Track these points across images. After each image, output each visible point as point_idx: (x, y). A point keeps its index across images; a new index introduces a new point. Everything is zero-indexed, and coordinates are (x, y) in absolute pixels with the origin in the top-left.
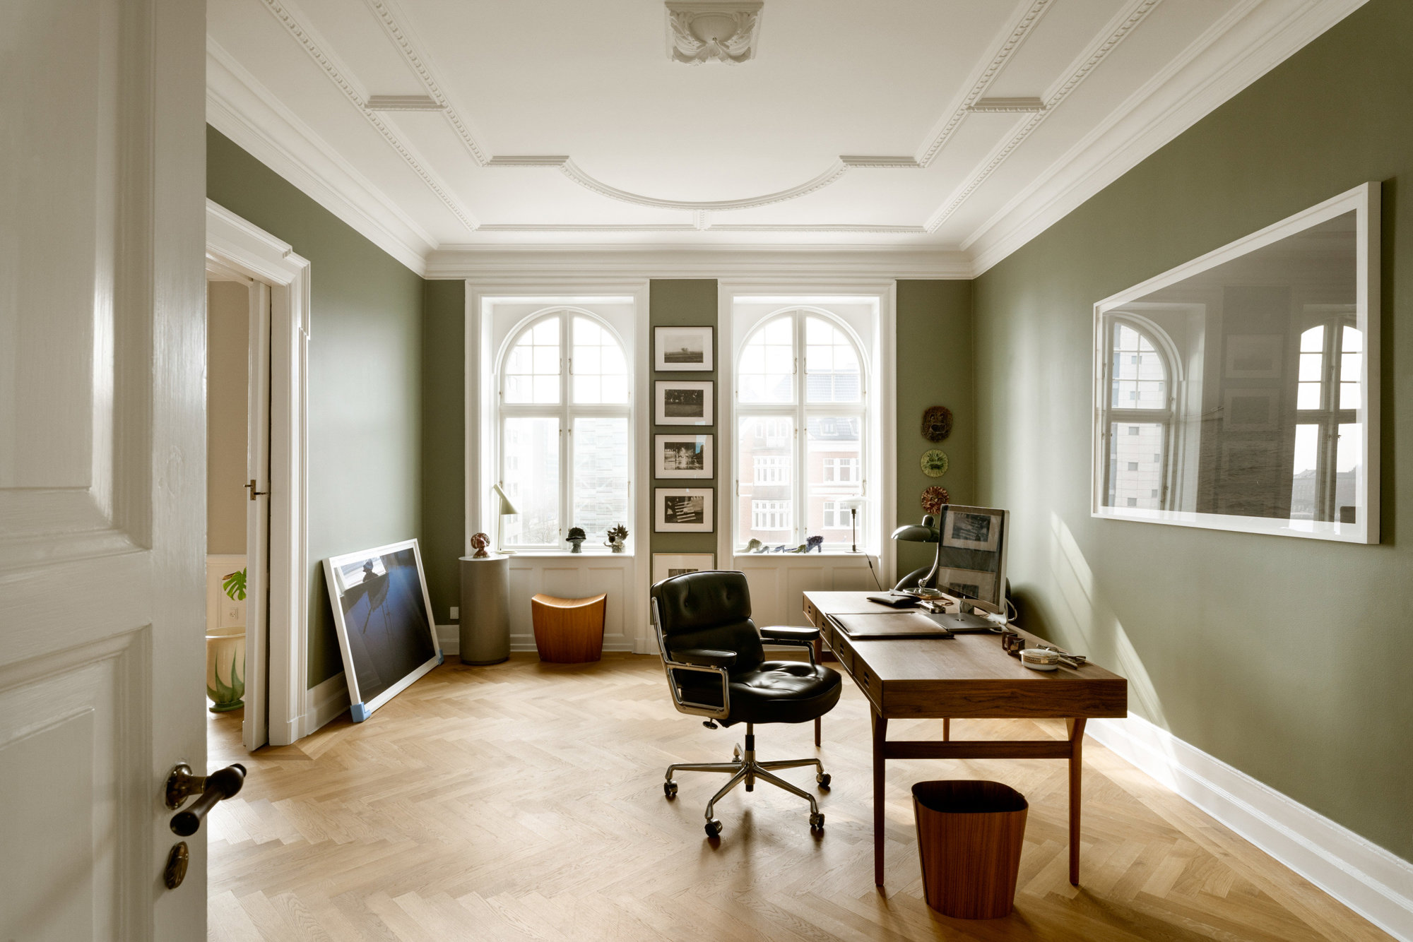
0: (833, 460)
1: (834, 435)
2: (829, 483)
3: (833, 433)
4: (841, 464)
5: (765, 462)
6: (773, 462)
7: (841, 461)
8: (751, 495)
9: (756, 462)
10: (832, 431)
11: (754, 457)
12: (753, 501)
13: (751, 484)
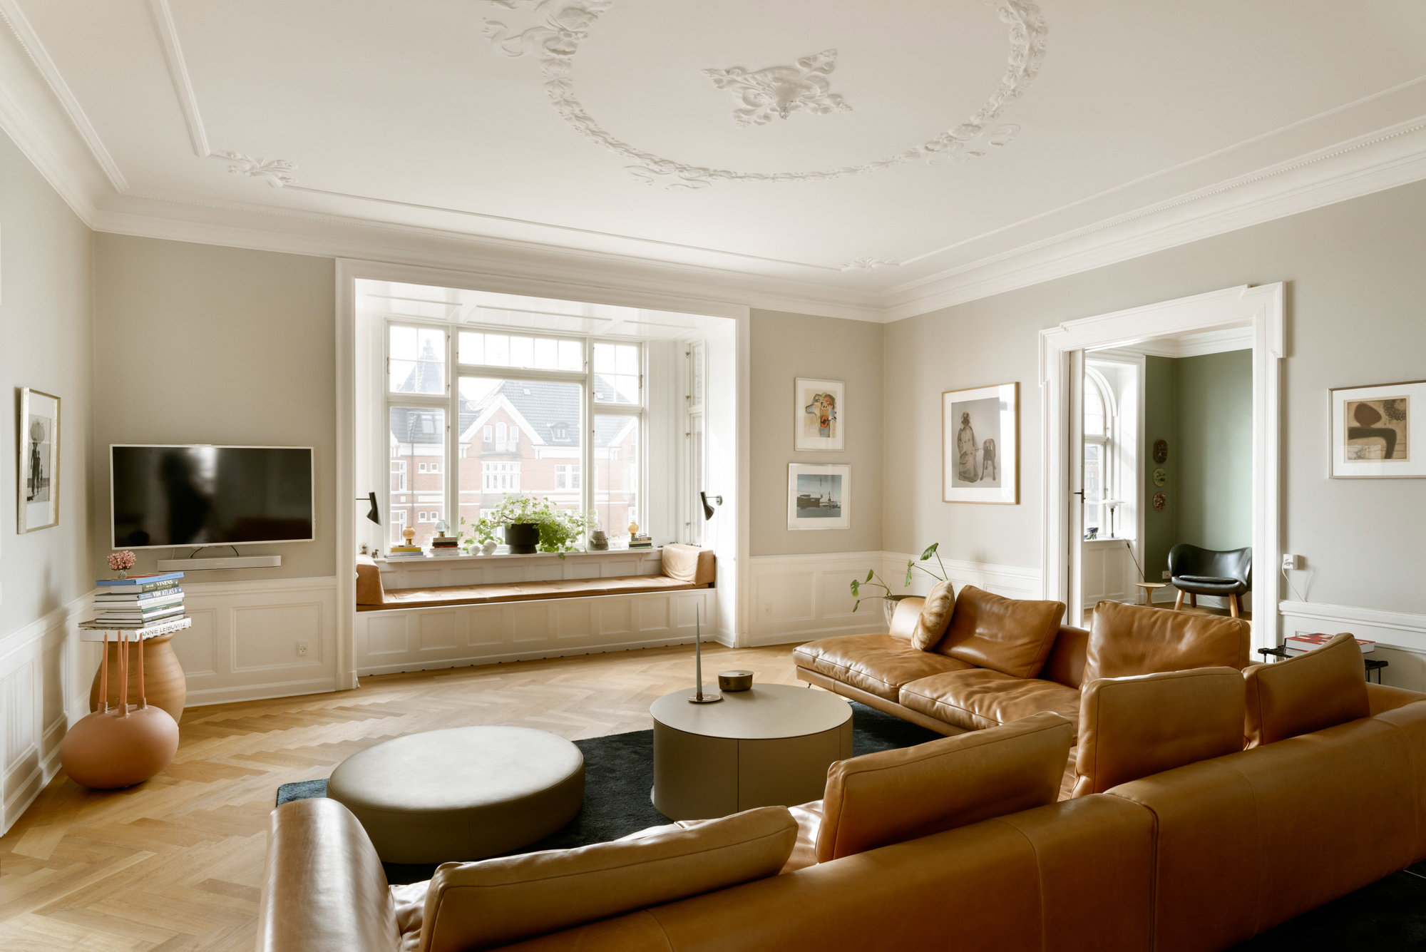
0: (564, 467)
1: (567, 441)
2: (561, 490)
3: (565, 438)
4: (573, 471)
5: (496, 468)
6: (504, 468)
7: (573, 467)
8: (479, 504)
9: (484, 468)
10: (564, 436)
11: (482, 462)
12: (481, 510)
13: (479, 492)
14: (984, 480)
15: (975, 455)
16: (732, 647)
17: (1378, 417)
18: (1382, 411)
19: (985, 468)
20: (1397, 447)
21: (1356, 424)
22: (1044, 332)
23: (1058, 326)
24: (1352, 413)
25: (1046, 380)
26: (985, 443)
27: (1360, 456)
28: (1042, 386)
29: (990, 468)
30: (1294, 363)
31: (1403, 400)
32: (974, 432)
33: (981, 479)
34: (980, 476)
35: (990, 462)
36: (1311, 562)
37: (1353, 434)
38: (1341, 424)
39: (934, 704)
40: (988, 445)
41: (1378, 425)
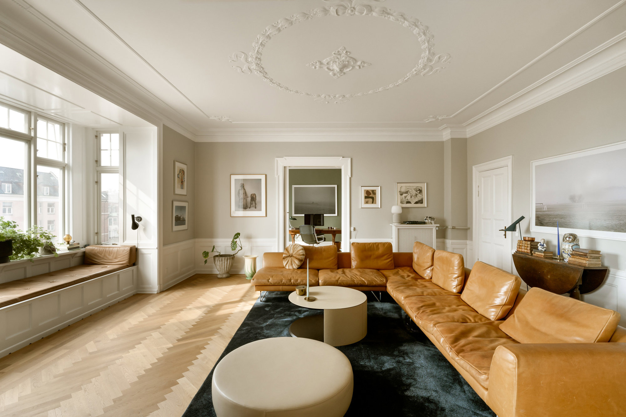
14: (251, 208)
15: (247, 199)
16: (156, 293)
17: (370, 194)
18: (371, 192)
19: (251, 204)
20: (374, 201)
21: (366, 195)
22: (278, 159)
23: (283, 158)
24: (366, 192)
25: (278, 175)
26: (251, 195)
27: (367, 203)
28: (277, 177)
29: (254, 204)
30: (352, 179)
31: (375, 190)
32: (246, 190)
33: (250, 208)
34: (249, 207)
35: (254, 202)
36: (356, 229)
37: (366, 197)
38: (363, 195)
39: (338, 282)
40: (253, 195)
41: (370, 196)
